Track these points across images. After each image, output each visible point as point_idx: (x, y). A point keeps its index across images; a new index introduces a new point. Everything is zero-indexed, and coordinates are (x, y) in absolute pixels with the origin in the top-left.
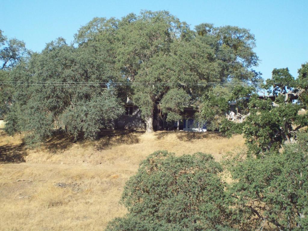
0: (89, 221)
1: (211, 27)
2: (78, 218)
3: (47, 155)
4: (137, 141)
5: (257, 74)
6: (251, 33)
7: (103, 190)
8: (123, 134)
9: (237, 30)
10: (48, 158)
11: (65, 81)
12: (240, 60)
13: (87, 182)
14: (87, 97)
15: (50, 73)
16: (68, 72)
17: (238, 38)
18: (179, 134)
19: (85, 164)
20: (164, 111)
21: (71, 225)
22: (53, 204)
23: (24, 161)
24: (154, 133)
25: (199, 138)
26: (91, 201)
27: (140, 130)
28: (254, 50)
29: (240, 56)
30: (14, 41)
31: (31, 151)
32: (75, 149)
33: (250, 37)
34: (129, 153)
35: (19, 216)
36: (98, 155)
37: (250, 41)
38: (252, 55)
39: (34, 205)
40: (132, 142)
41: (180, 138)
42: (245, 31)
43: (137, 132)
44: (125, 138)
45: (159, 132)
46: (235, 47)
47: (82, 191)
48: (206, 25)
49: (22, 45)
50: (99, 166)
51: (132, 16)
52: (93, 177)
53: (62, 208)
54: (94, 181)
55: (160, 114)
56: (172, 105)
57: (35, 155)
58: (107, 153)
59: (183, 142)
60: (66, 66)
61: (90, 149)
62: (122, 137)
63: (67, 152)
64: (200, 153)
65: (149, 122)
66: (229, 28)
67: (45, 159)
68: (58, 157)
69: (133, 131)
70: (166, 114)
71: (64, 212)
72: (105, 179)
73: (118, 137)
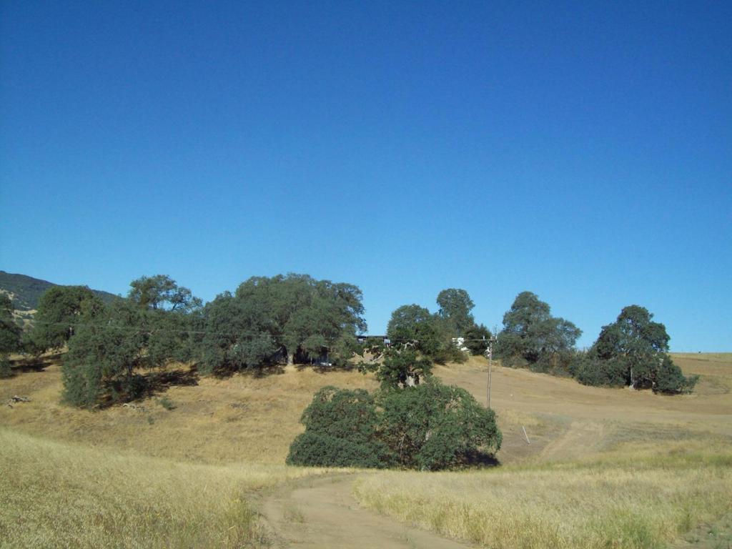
0: (261, 433)
1: (329, 283)
2: (252, 431)
3: (216, 381)
4: (283, 372)
5: (362, 320)
6: (360, 289)
7: (266, 410)
8: (271, 366)
9: (349, 286)
10: (217, 383)
11: (233, 325)
12: (350, 309)
13: (254, 403)
14: (250, 338)
15: (222, 319)
16: (236, 319)
17: (349, 293)
18: (314, 368)
19: (247, 390)
20: (306, 351)
21: (248, 436)
22: (231, 420)
23: (197, 385)
24: (294, 366)
25: (329, 371)
26: (259, 418)
27: (282, 363)
28: (361, 302)
29: (351, 306)
30: (182, 289)
31: (201, 377)
32: (236, 377)
33: (359, 292)
34: (280, 382)
35: (206, 428)
36: (256, 382)
37: (358, 295)
38: (360, 305)
39: (215, 420)
40: (279, 373)
41: (315, 370)
42: (355, 287)
43: (281, 365)
44: (273, 369)
45: (297, 365)
46: (347, 299)
47: (250, 411)
48: (326, 282)
49: (189, 292)
50: (257, 391)
51: (280, 276)
52: (257, 400)
53: (238, 423)
54: (258, 403)
55: (303, 353)
56: (312, 346)
57: (206, 380)
58: (263, 381)
59: (318, 374)
60: (234, 314)
61: (249, 378)
62: (270, 369)
63: (231, 379)
64: (359, 390)
65: (291, 358)
66: (343, 284)
67: (214, 384)
68: (224, 383)
69: (277, 364)
70: (308, 353)
71: (239, 426)
72: (266, 402)
73: (267, 368)
